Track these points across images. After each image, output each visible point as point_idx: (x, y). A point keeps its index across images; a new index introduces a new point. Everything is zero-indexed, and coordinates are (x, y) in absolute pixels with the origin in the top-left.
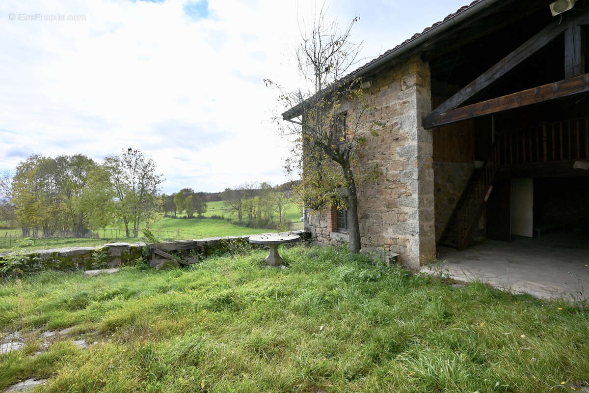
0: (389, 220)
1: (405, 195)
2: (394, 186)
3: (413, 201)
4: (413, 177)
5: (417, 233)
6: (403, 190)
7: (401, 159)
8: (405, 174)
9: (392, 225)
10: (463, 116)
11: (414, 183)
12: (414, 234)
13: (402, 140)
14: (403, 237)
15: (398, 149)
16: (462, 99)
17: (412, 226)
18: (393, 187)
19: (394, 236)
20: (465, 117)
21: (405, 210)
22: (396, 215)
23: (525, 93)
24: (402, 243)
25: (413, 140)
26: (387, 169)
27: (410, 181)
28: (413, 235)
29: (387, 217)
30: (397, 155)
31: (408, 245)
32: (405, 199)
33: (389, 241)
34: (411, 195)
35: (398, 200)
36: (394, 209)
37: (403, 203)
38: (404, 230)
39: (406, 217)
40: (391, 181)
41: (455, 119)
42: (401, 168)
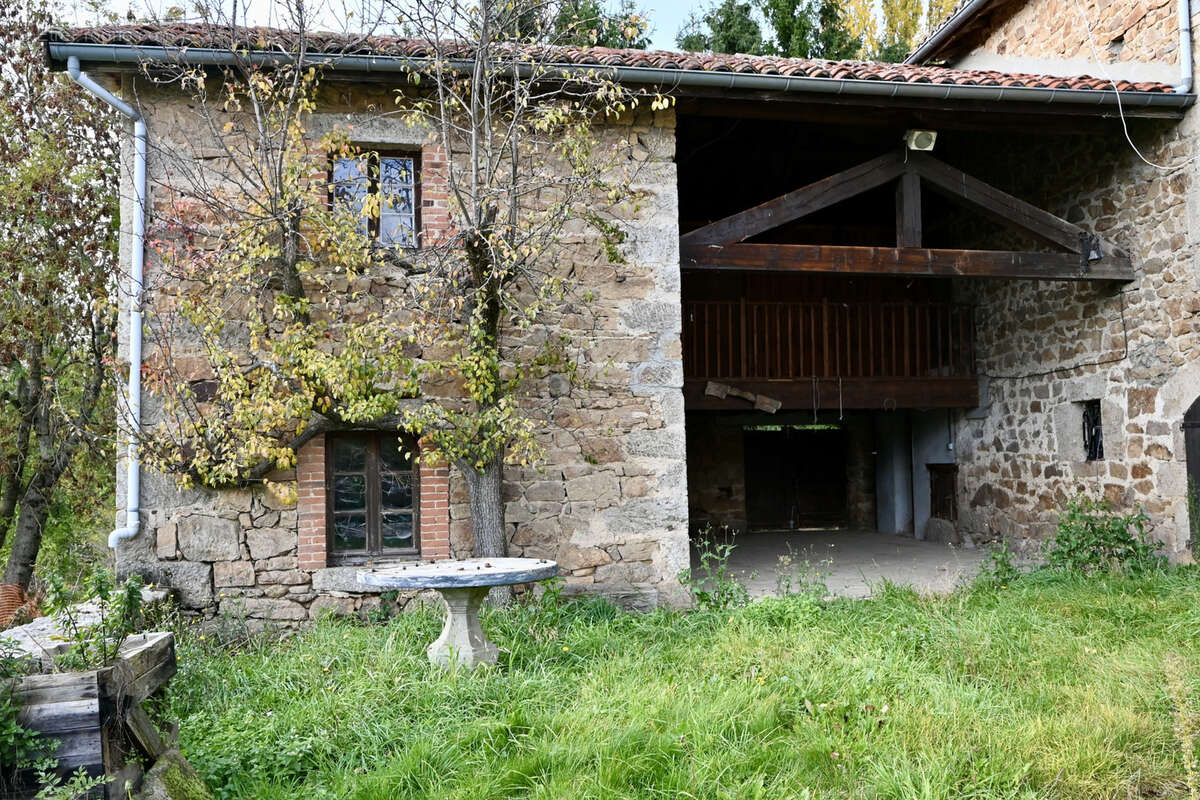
0: (594, 495)
1: (645, 425)
2: (611, 402)
3: (670, 441)
4: (670, 382)
5: (683, 521)
6: (637, 415)
7: (636, 333)
8: (646, 372)
9: (601, 509)
10: (757, 263)
11: (674, 397)
12: (674, 523)
13: (635, 284)
14: (640, 537)
15: (625, 306)
16: (756, 228)
17: (668, 506)
18: (609, 405)
19: (611, 540)
20: (761, 265)
21: (645, 467)
22: (617, 480)
23: (859, 250)
24: (638, 555)
25: (669, 290)
26: (586, 354)
27: (663, 391)
28: (670, 528)
29: (588, 485)
30: (622, 320)
31: (657, 557)
32: (649, 437)
33: (597, 556)
34: (663, 425)
35: (625, 438)
36: (609, 465)
37: (642, 447)
38: (646, 520)
39: (649, 483)
40: (602, 389)
41: (742, 265)
42: (633, 357)
